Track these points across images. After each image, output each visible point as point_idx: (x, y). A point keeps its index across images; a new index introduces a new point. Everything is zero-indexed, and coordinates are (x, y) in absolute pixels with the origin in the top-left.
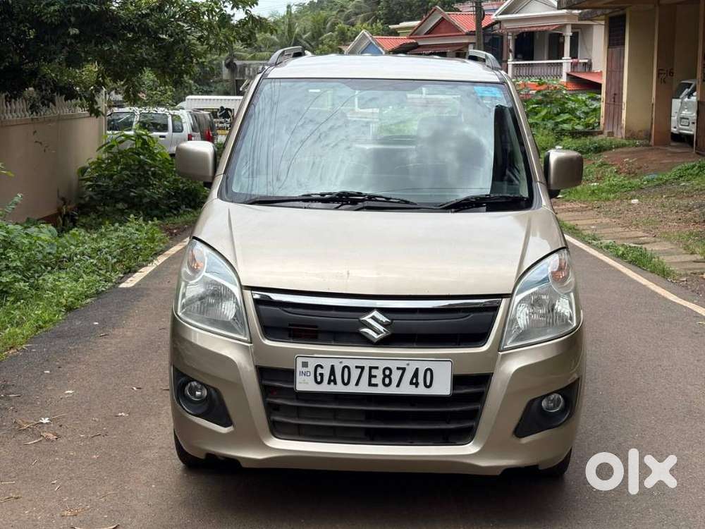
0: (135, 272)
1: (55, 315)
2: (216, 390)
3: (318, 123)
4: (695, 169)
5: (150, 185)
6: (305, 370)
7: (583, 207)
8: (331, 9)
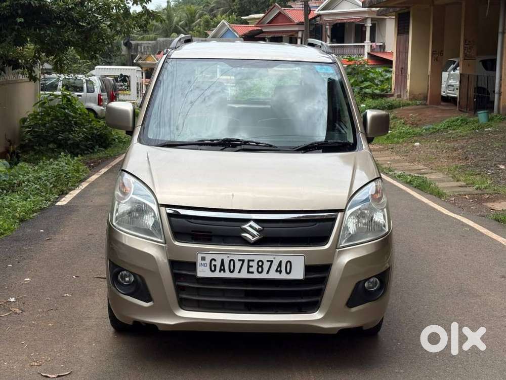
0: (67, 194)
1: (12, 225)
2: (140, 276)
3: (203, 90)
4: (458, 122)
5: (73, 131)
6: (203, 262)
7: (381, 148)
8: (199, 4)
